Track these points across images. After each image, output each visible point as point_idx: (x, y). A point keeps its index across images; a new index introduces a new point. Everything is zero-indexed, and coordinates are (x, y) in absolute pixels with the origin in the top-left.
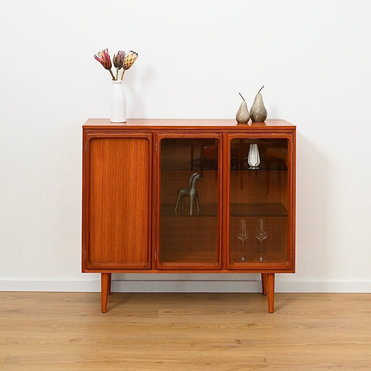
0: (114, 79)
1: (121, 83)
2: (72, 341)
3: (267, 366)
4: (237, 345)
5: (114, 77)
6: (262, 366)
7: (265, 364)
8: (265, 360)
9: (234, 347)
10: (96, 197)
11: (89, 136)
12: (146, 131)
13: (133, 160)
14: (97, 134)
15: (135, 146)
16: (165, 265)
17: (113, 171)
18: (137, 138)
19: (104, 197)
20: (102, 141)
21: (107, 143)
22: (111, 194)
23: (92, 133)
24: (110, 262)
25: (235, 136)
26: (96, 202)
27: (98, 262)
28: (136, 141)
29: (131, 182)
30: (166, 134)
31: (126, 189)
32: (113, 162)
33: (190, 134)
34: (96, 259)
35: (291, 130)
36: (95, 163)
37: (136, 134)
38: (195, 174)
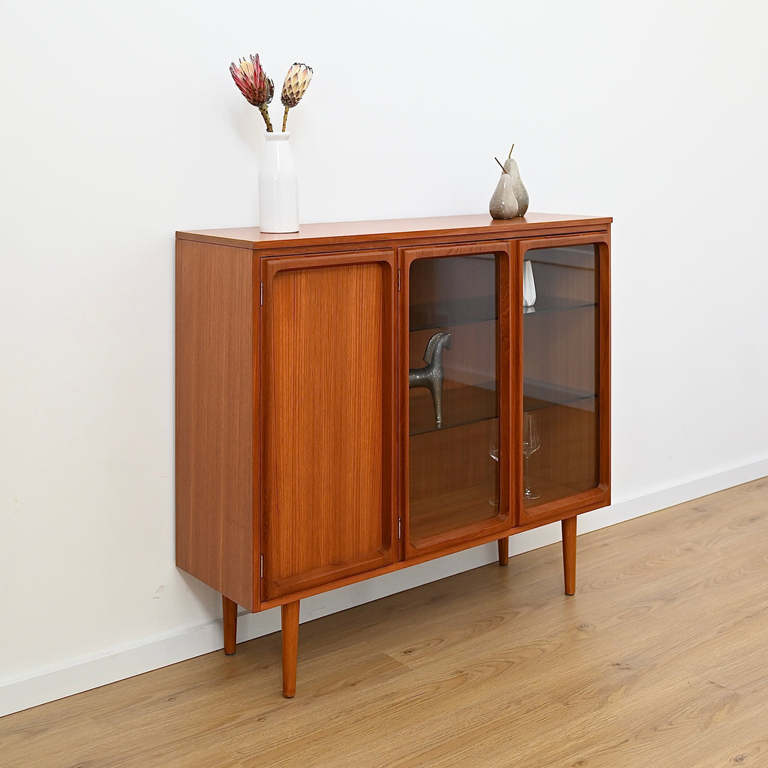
5: (268, 125)
10: (281, 418)
11: (273, 266)
12: (381, 245)
13: (354, 317)
14: (289, 260)
15: (358, 281)
16: (420, 547)
17: (315, 348)
18: (360, 264)
19: (297, 414)
20: (292, 277)
21: (304, 281)
22: (312, 404)
23: (277, 259)
24: (312, 569)
25: (531, 243)
26: (281, 430)
27: (288, 577)
28: (359, 269)
29: (350, 367)
30: (420, 250)
31: (341, 387)
32: (315, 327)
33: (460, 247)
34: (282, 570)
35: (604, 225)
36: (279, 334)
37: (366, 254)
38: (438, 336)
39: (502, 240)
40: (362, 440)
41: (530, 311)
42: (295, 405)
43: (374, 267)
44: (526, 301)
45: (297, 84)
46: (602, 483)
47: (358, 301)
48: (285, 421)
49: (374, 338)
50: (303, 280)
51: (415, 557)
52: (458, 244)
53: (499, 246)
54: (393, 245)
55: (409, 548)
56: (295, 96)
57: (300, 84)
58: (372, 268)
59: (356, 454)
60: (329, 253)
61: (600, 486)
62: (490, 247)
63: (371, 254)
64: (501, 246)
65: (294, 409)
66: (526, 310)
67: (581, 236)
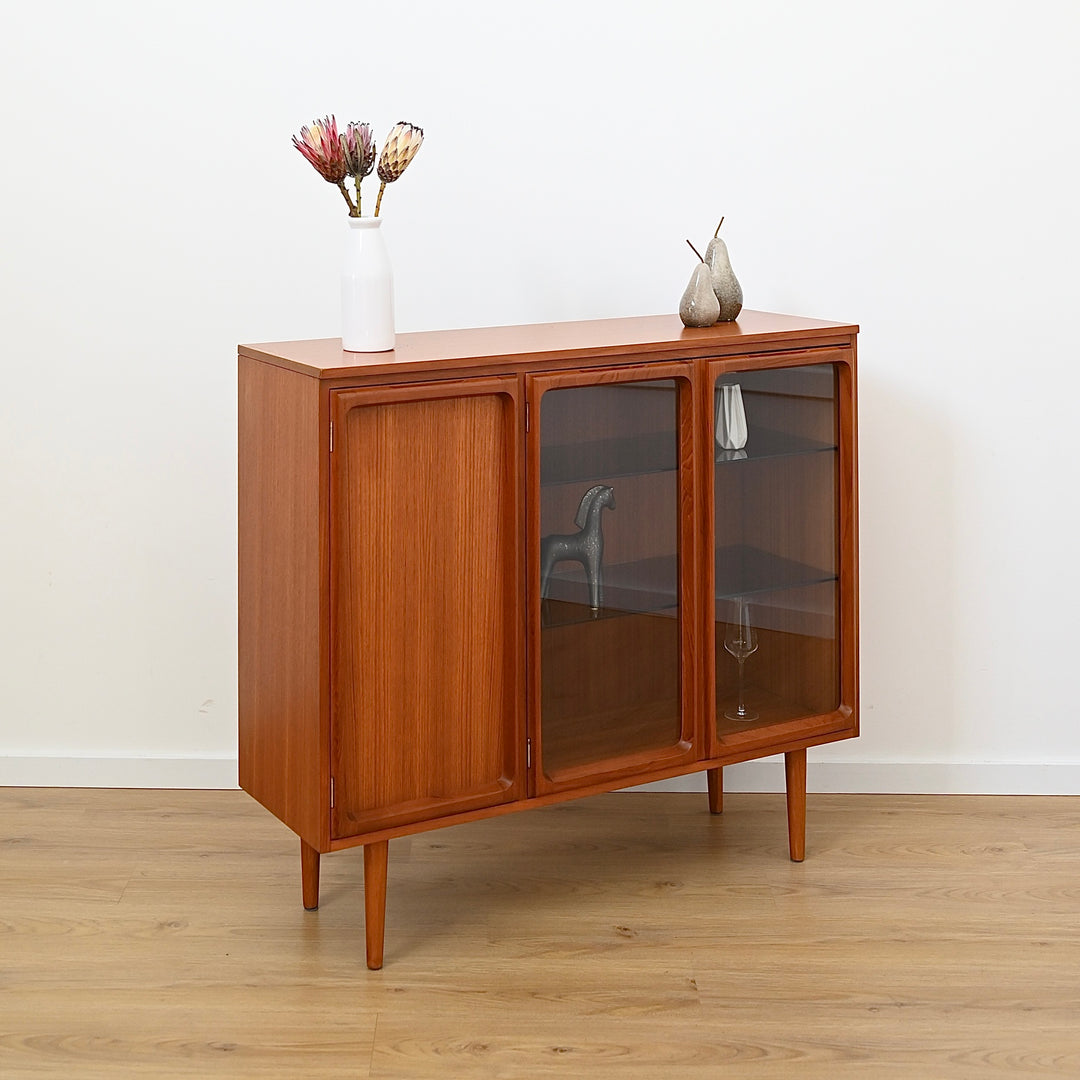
0: (355, 212)
1: (377, 225)
2: (161, 926)
3: (695, 1002)
4: (619, 940)
5: (352, 207)
6: (684, 1003)
7: (693, 995)
8: (693, 985)
9: (610, 947)
10: (359, 600)
11: (345, 401)
12: (498, 371)
13: (462, 467)
14: (367, 393)
15: (469, 420)
16: (557, 779)
17: (407, 507)
18: (471, 397)
19: (382, 594)
20: (374, 414)
22: (402, 581)
23: (352, 392)
24: (404, 800)
25: (727, 365)
26: (360, 616)
27: (369, 809)
29: (456, 535)
30: (558, 377)
31: (445, 560)
32: (407, 480)
33: (616, 371)
34: (360, 798)
35: (847, 337)
36: (356, 488)
37: (477, 384)
38: (595, 490)
39: (682, 361)
40: (475, 632)
41: (737, 456)
42: (378, 581)
43: (491, 400)
44: (731, 443)
45: (396, 152)
46: (844, 704)
47: (468, 445)
48: (365, 604)
49: (492, 495)
50: (389, 419)
51: (549, 794)
52: (615, 367)
53: (677, 369)
54: (517, 370)
55: (541, 781)
56: (391, 168)
57: (399, 152)
58: (488, 402)
59: (466, 649)
60: (426, 383)
61: (842, 707)
62: (662, 371)
63: (485, 383)
64: (679, 369)
65: (378, 588)
66: (732, 456)
67: (808, 353)
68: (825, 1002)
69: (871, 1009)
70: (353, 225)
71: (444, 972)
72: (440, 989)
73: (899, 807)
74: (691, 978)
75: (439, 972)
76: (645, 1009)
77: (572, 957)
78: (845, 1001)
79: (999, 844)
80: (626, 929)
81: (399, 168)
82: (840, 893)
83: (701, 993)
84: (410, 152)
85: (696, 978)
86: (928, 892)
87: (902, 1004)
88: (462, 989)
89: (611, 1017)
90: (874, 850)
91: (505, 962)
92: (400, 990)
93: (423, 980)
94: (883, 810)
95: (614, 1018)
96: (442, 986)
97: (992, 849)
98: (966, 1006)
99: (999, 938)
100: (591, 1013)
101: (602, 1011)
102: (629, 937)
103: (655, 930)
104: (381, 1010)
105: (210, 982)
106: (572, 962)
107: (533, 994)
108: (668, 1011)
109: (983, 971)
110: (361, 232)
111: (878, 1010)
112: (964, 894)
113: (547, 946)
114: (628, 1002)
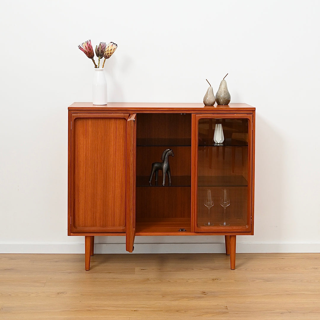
0: (96, 67)
1: (102, 70)
2: (58, 293)
3: (228, 313)
4: (203, 295)
5: (96, 65)
6: (224, 313)
7: (226, 311)
8: (226, 308)
9: (200, 297)
10: (80, 170)
12: (124, 112)
13: (113, 138)
14: (81, 115)
15: (115, 125)
17: (95, 147)
18: (116, 118)
19: (87, 170)
20: (85, 121)
21: (90, 123)
22: (94, 167)
24: (93, 226)
26: (80, 174)
27: (82, 227)
28: (115, 121)
31: (107, 163)
32: (95, 140)
34: (80, 223)
36: (79, 140)
37: (116, 115)
38: (167, 150)
40: (116, 184)
41: (219, 145)
42: (86, 166)
65: (86, 168)
66: (217, 145)
68: (267, 312)
69: (281, 314)
70: (96, 70)
71: (149, 305)
72: (148, 310)
73: (285, 256)
74: (226, 306)
75: (147, 305)
76: (212, 315)
77: (189, 300)
78: (274, 311)
79: (316, 267)
80: (204, 292)
81: (109, 55)
82: (269, 281)
83: (229, 310)
84: (112, 50)
85: (227, 306)
86: (296, 281)
87: (290, 312)
88: (155, 310)
89: (202, 317)
90: (278, 269)
91: (168, 302)
92: (136, 311)
93: (143, 307)
94: (280, 257)
95: (203, 317)
96: (149, 309)
97: (314, 268)
98: (310, 312)
99: (318, 293)
100: (196, 316)
101: (199, 316)
102: (206, 294)
103: (213, 292)
104: (130, 316)
105: (76, 309)
106: (188, 302)
107: (177, 311)
108: (220, 315)
109: (314, 302)
110: (98, 72)
111: (284, 314)
112: (307, 281)
113: (180, 297)
114: (207, 313)
